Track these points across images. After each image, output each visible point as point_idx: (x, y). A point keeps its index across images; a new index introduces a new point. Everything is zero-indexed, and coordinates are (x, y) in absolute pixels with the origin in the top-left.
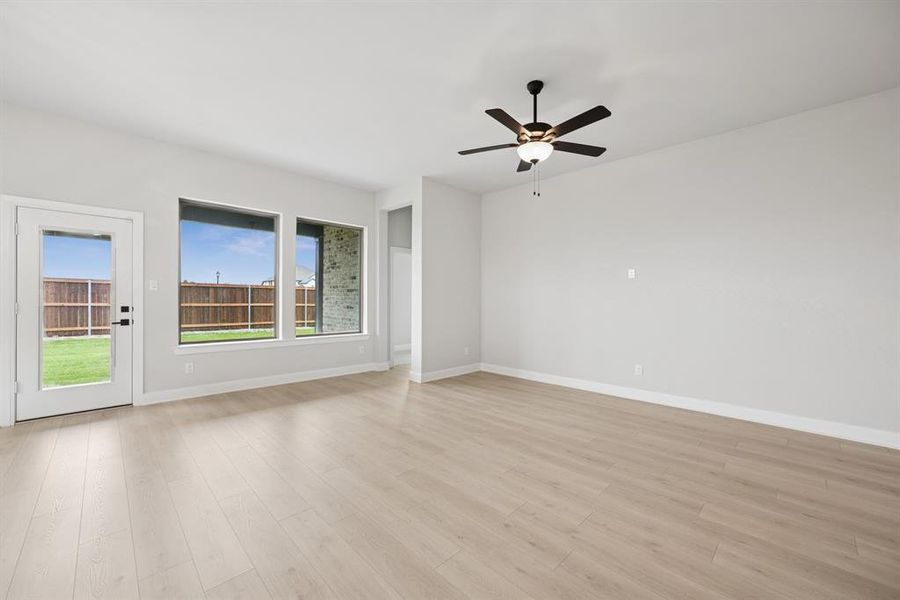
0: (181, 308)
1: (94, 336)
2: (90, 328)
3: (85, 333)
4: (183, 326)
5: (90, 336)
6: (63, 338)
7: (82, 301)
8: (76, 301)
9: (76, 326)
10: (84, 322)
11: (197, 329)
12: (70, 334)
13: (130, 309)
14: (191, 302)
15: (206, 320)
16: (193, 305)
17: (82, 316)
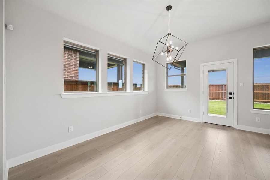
0: (254, 93)
1: (224, 101)
2: (223, 98)
3: (222, 99)
4: (255, 100)
5: (223, 101)
6: (217, 100)
7: (221, 91)
8: (220, 91)
9: (220, 97)
10: (222, 97)
11: (262, 102)
12: (218, 99)
13: (233, 94)
14: (259, 91)
15: (267, 98)
16: (260, 92)
17: (221, 95)
